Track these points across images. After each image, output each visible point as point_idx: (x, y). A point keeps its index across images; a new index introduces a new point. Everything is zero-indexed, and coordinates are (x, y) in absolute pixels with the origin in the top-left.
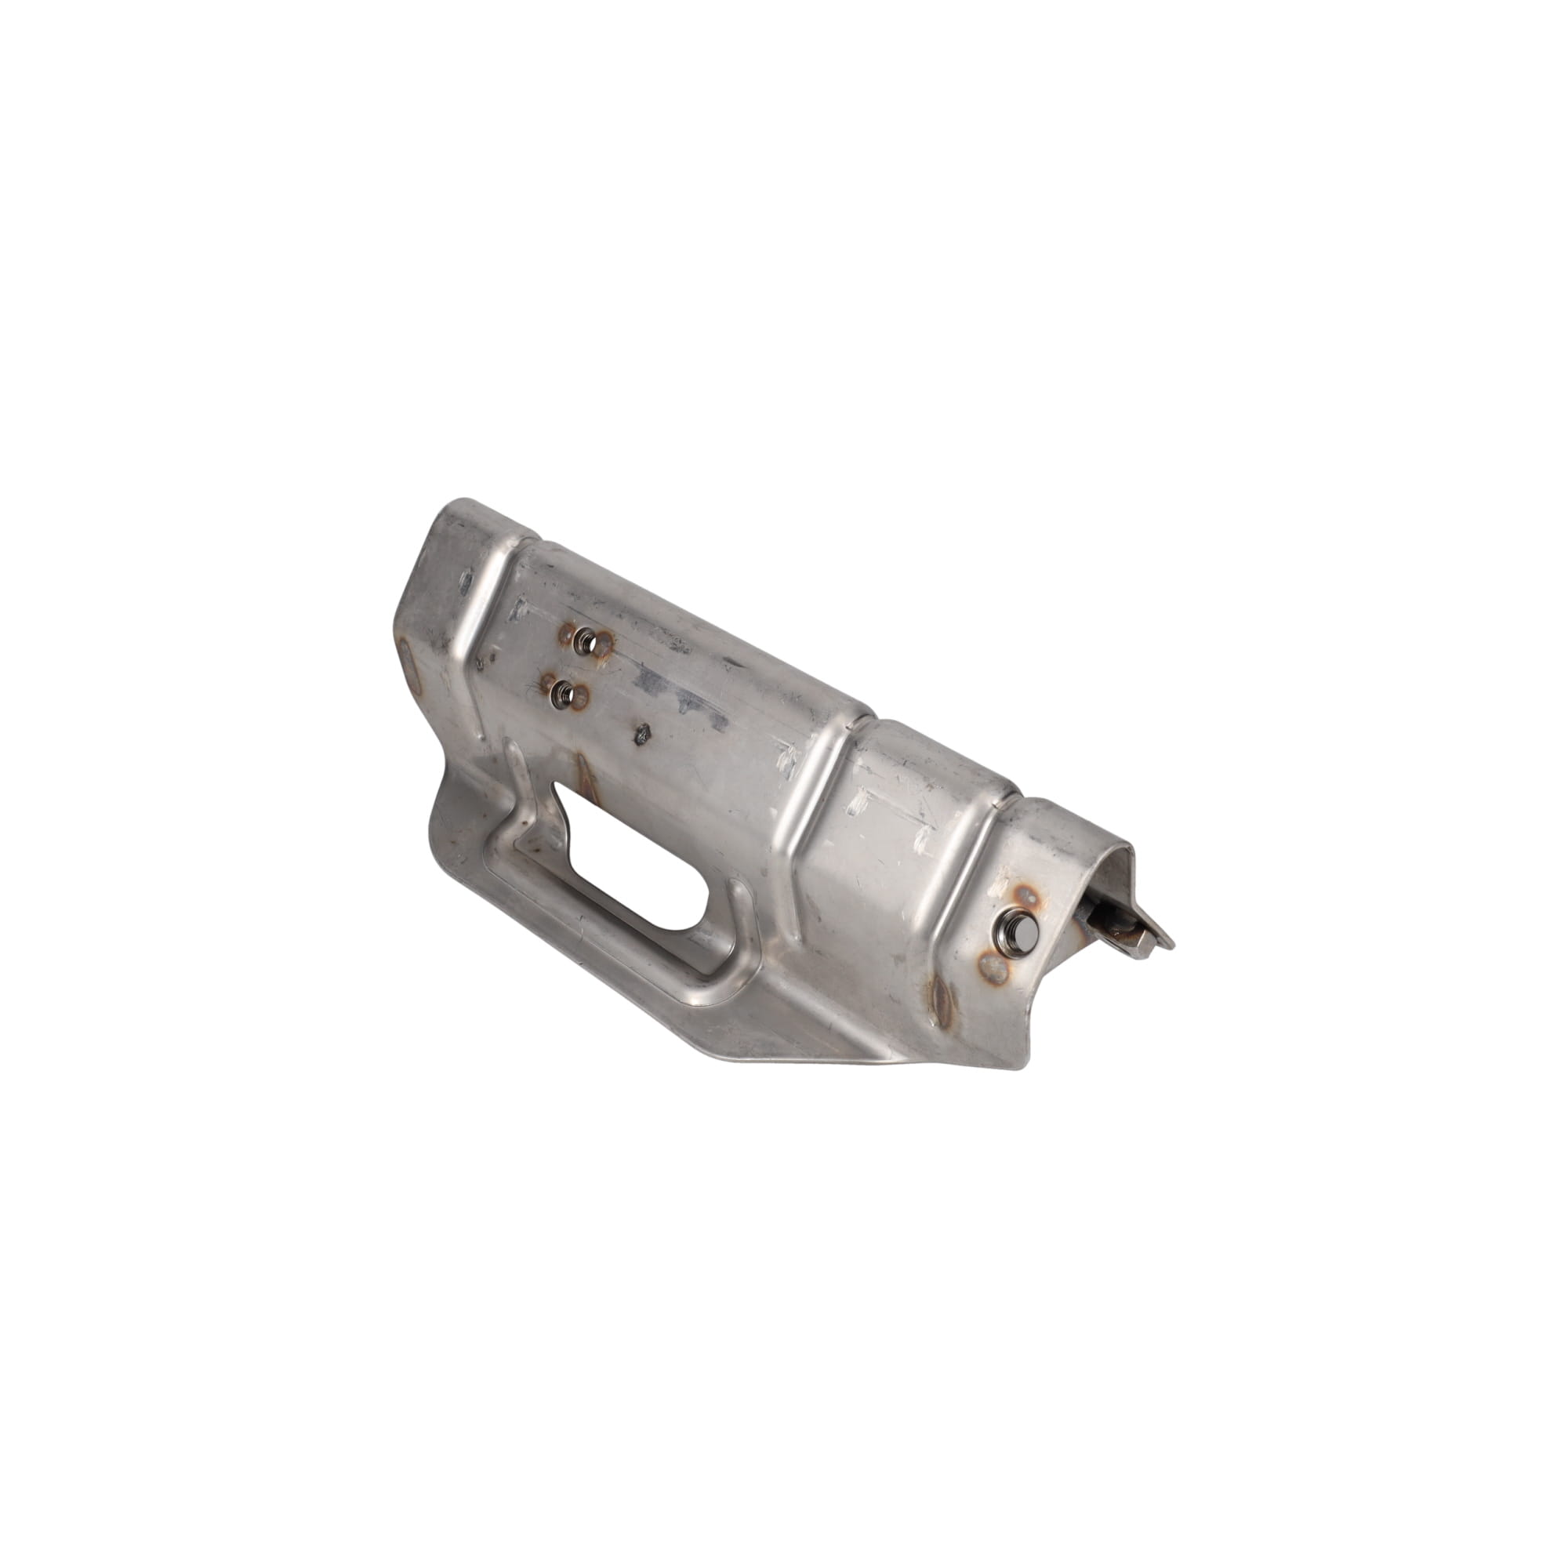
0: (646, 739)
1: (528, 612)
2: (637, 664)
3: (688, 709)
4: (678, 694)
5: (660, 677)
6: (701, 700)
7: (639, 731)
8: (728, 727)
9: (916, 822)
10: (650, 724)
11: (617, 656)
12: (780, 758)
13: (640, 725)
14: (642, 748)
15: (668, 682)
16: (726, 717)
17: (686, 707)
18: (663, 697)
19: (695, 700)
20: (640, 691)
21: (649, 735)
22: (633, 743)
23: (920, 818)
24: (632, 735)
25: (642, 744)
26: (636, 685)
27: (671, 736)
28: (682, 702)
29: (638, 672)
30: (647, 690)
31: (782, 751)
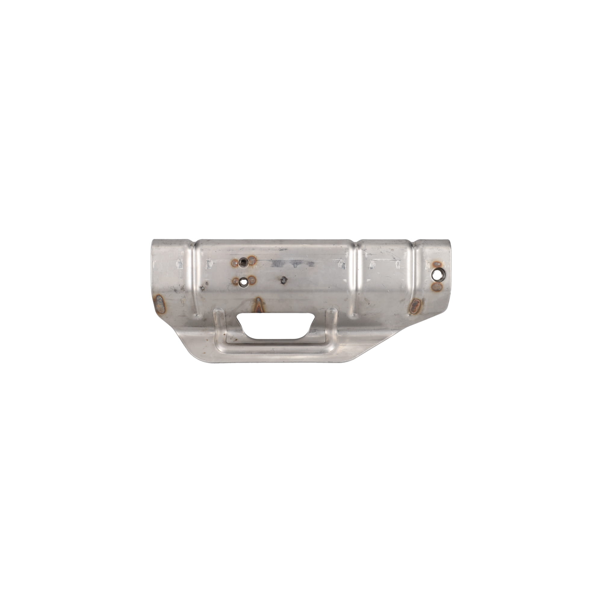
0: (286, 281)
1: (214, 263)
2: (270, 261)
3: (297, 265)
4: (290, 263)
5: (280, 261)
6: (300, 261)
7: (282, 280)
8: (315, 264)
9: (394, 261)
10: (284, 276)
11: (260, 261)
12: (339, 265)
13: (281, 278)
14: (285, 284)
15: (284, 261)
16: (312, 261)
17: (296, 265)
18: (285, 266)
19: (298, 261)
20: (276, 268)
21: (286, 279)
22: (281, 284)
23: (394, 259)
24: (280, 282)
25: (285, 283)
26: (273, 267)
27: (295, 276)
28: (293, 264)
29: (271, 263)
30: (278, 266)
31: (338, 262)
